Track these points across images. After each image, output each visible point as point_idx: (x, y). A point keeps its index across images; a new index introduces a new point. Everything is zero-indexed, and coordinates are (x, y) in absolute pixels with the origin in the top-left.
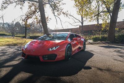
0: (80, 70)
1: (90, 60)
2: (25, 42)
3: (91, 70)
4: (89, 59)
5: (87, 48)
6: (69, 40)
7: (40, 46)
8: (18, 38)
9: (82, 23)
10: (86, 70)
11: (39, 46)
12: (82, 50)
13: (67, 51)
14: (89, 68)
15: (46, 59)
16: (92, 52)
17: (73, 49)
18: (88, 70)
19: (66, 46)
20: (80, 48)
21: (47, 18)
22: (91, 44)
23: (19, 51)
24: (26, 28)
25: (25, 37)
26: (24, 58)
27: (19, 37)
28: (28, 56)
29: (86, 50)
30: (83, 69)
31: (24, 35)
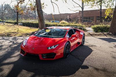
0: (78, 69)
2: (18, 31)
4: (88, 56)
8: (9, 24)
9: (83, 8)
13: (66, 49)
18: (86, 69)
21: (43, 4)
22: (91, 35)
23: (15, 44)
27: (10, 23)
29: (85, 44)
30: (81, 68)
31: (16, 21)
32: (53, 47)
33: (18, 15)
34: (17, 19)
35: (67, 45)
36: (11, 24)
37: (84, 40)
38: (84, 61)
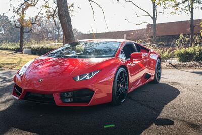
0: (147, 126)
1: (169, 104)
2: (20, 61)
3: (172, 127)
4: (169, 101)
5: (165, 77)
6: (122, 58)
7: (55, 70)
8: (3, 52)
9: (154, 19)
10: (160, 127)
11: (52, 71)
12: (152, 82)
13: (118, 83)
14: (168, 122)
15: (69, 100)
16: (176, 87)
17: (132, 79)
18: (167, 127)
19: (114, 72)
20: (147, 76)
21: (72, 6)
22: (175, 67)
23: (7, 81)
24: (22, 28)
25: (19, 50)
26: (17, 98)
27: (7, 49)
28: (27, 92)
29: (162, 81)
30: (154, 125)
31: (18, 45)
32: (87, 76)
33: (22, 33)
34: (21, 42)
35: (121, 73)
36: (8, 52)
37: (159, 71)
38: (161, 110)
